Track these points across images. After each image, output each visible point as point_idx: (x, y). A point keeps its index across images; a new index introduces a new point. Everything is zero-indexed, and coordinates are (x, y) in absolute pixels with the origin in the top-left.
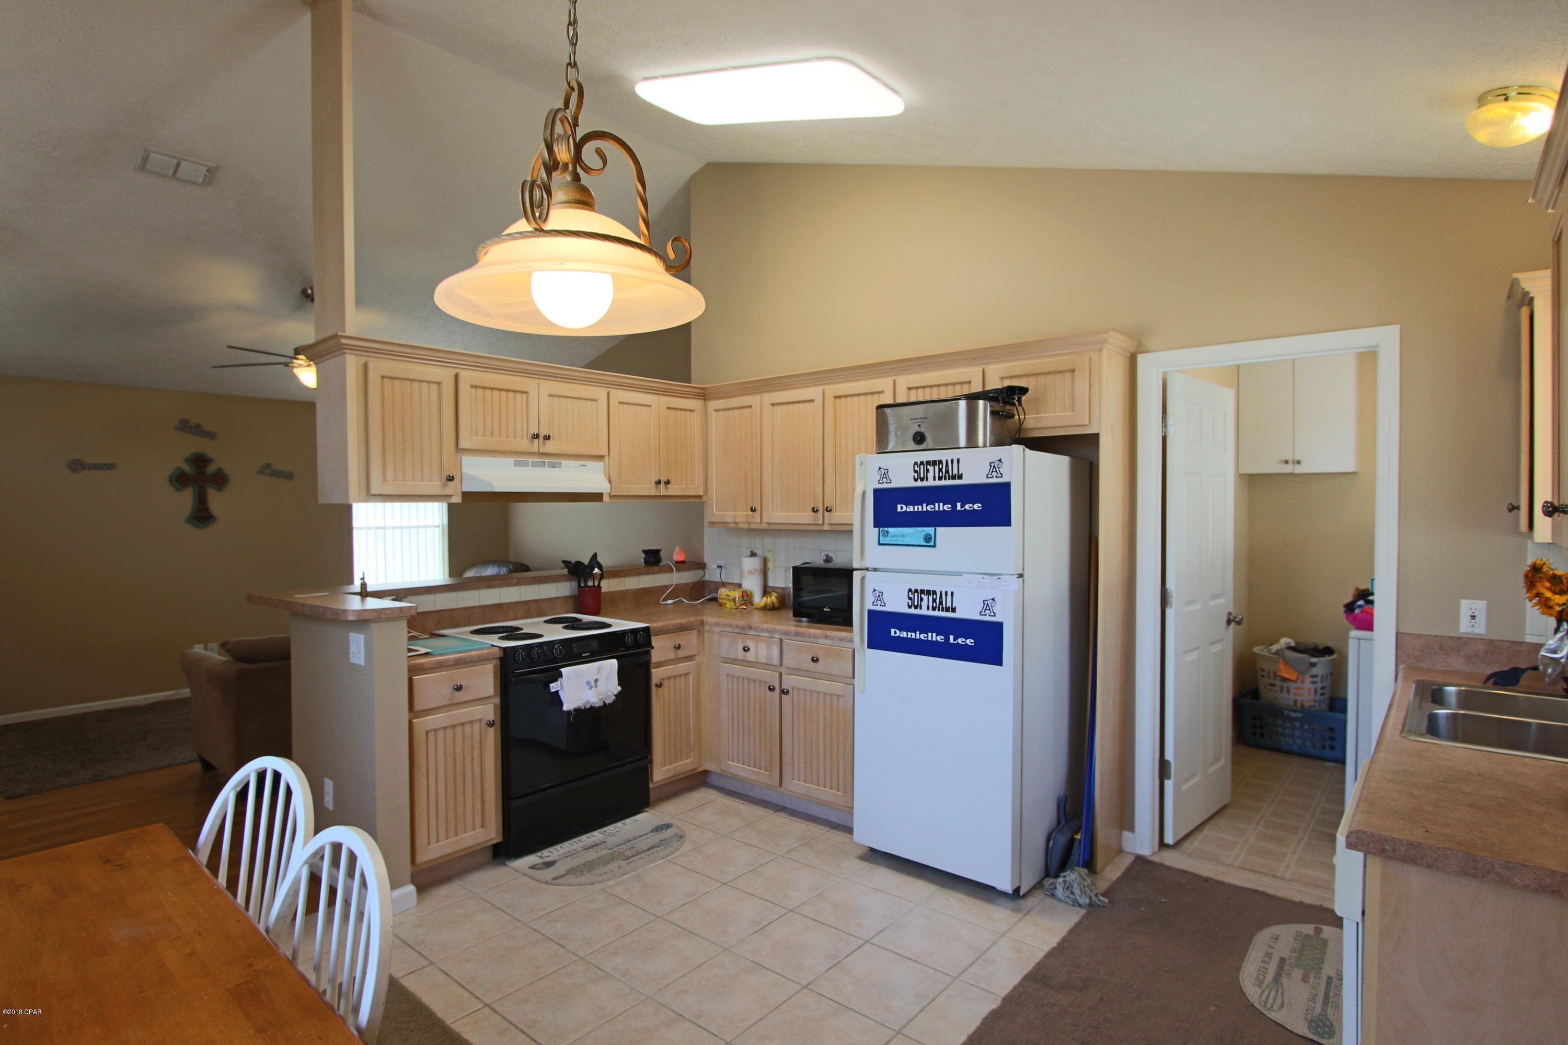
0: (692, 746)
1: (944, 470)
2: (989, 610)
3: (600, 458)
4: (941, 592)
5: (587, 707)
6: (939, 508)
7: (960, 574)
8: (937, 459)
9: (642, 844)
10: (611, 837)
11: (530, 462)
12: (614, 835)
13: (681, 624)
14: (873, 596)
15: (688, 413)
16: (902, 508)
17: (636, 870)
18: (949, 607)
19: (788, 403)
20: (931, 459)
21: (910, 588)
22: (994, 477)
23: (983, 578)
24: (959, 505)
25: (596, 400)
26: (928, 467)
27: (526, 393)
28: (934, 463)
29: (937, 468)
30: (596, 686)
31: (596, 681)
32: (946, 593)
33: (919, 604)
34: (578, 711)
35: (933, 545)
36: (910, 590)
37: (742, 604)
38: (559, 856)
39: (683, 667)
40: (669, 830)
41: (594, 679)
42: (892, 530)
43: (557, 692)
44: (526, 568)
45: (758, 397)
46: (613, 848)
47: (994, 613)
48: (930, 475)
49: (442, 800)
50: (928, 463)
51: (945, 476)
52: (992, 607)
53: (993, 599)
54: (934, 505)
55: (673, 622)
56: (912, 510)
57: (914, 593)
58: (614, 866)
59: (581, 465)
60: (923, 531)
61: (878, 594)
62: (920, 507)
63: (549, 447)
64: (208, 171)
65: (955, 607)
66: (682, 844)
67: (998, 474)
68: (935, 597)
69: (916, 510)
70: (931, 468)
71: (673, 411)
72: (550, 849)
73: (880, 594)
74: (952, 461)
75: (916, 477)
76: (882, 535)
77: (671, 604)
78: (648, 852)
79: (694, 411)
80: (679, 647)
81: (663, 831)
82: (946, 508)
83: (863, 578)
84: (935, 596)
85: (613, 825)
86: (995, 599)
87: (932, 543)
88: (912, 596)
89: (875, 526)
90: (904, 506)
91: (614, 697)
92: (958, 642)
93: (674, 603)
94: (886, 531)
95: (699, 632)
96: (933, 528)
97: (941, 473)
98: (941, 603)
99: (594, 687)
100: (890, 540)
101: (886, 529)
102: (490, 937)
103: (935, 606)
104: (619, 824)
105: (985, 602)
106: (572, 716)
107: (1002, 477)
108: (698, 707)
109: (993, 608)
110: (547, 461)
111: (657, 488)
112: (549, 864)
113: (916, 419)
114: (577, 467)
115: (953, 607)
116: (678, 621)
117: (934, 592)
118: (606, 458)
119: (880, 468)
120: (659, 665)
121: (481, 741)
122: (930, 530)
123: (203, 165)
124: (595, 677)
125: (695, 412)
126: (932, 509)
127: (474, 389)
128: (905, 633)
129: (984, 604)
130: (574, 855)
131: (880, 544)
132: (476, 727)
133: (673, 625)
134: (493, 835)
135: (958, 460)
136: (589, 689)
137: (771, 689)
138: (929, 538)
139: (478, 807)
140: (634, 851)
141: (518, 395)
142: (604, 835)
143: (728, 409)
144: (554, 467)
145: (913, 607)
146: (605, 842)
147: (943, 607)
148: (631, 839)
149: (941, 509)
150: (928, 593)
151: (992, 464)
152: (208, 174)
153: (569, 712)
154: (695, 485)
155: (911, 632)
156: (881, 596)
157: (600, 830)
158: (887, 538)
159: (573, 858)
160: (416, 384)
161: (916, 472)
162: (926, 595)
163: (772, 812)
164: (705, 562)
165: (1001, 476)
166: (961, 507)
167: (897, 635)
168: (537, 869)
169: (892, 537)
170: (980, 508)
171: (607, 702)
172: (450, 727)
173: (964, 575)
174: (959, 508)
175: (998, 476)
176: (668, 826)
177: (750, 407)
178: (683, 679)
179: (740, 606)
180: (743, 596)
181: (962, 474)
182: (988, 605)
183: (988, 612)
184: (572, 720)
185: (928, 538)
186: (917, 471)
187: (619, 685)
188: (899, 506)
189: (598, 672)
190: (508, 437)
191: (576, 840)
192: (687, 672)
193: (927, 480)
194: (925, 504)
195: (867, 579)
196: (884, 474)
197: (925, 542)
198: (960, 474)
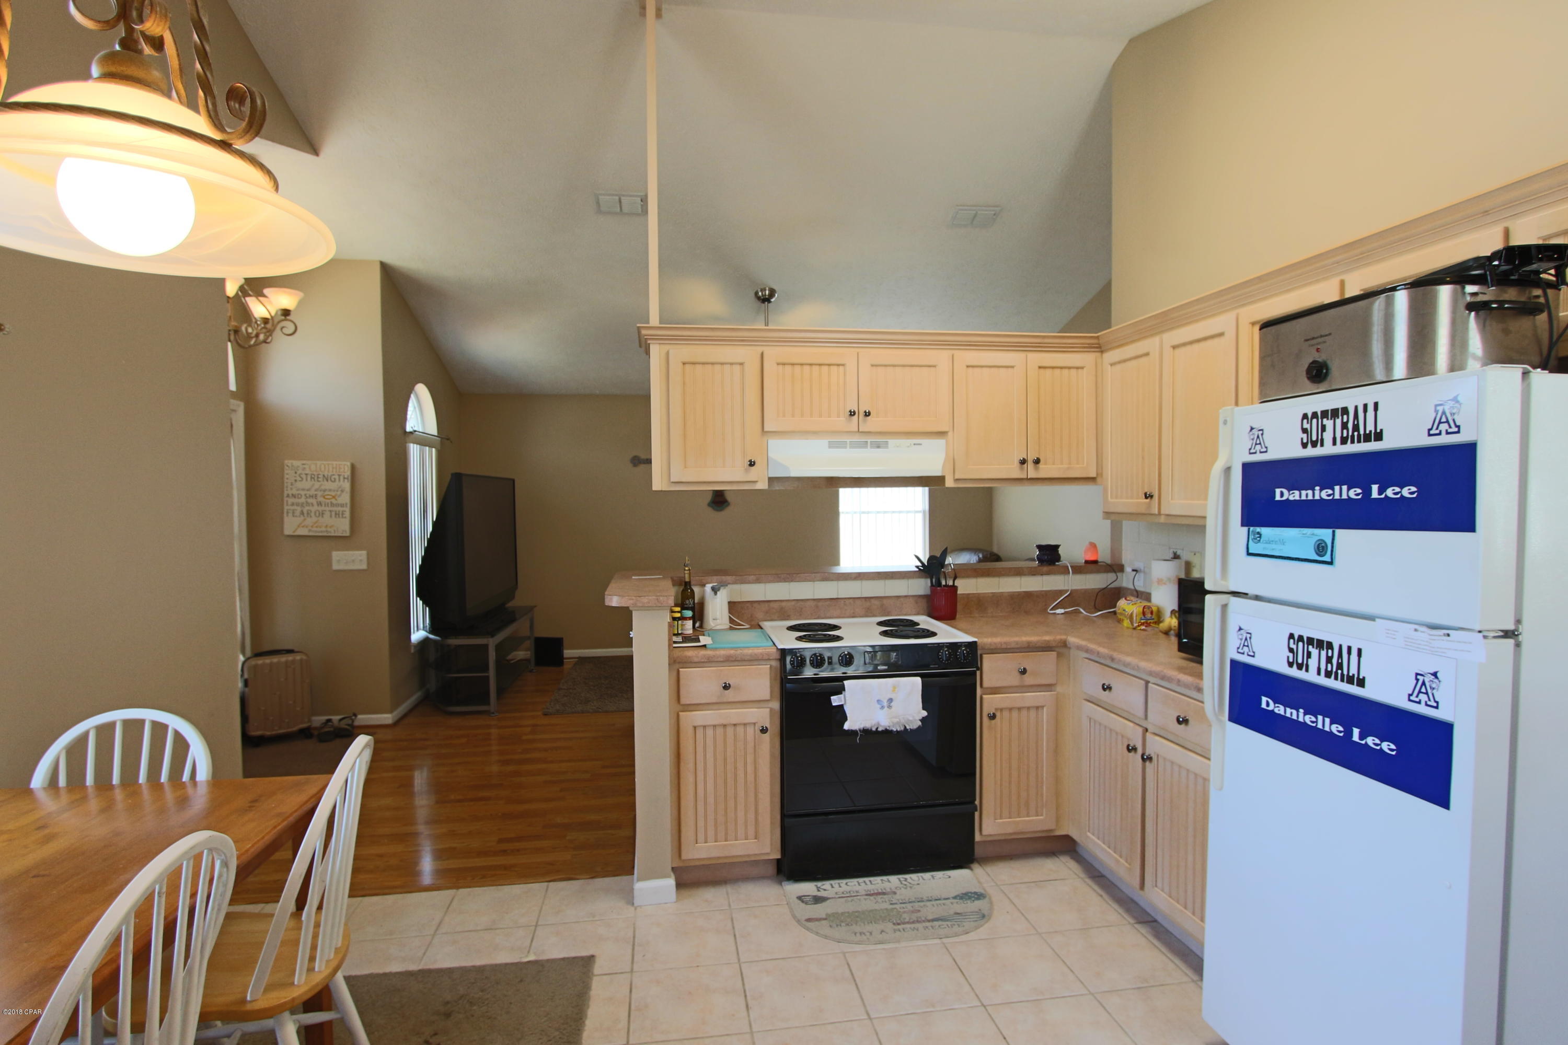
0: (1044, 800)
1: (1350, 426)
2: (1427, 693)
3: (942, 434)
4: (1340, 646)
5: (880, 729)
6: (1341, 495)
7: (1371, 618)
8: (1339, 405)
9: (931, 911)
10: (906, 888)
11: (848, 443)
12: (911, 887)
13: (1029, 643)
14: (1239, 638)
15: (1073, 371)
16: (1282, 494)
17: (899, 942)
18: (1354, 675)
19: (1191, 343)
20: (1329, 406)
21: (1292, 632)
22: (1444, 433)
23: (1416, 630)
24: (1375, 488)
25: (935, 366)
26: (1325, 420)
27: (843, 365)
28: (1335, 413)
29: (1338, 421)
30: (889, 707)
31: (891, 700)
32: (1349, 648)
33: (1305, 662)
34: (866, 732)
35: (1329, 560)
36: (1291, 636)
37: (1143, 624)
38: (836, 893)
39: (1031, 698)
40: (977, 902)
41: (887, 698)
42: (1266, 531)
43: (841, 706)
44: (997, 558)
45: (1156, 340)
46: (896, 904)
47: (1436, 702)
48: (1328, 436)
49: (711, 800)
50: (1325, 414)
51: (1353, 436)
52: (1433, 689)
53: (1435, 675)
54: (1333, 490)
55: (1016, 639)
56: (1297, 498)
57: (1298, 641)
58: (876, 928)
59: (914, 444)
60: (1313, 534)
61: (1245, 635)
62: (1310, 492)
63: (870, 424)
64: (642, 201)
65: (1364, 678)
66: (977, 928)
67: (1450, 427)
68: (1330, 654)
69: (1304, 498)
70: (1328, 423)
71: (1048, 371)
72: (833, 882)
73: (1248, 636)
74: (1365, 406)
75: (1305, 441)
76: (1252, 540)
77: (1062, 614)
78: (928, 924)
79: (1082, 368)
80: (1024, 672)
81: (969, 902)
82: (1352, 494)
83: (1224, 607)
84: (1330, 651)
85: (920, 875)
86: (1438, 675)
87: (1327, 558)
88: (1294, 647)
89: (1243, 525)
90: (1285, 491)
91: (920, 723)
92: (1366, 743)
93: (1065, 613)
94: (1258, 533)
95: (1059, 655)
96: (1330, 531)
97: (1345, 431)
98: (1340, 666)
99: (886, 708)
100: (1264, 548)
101: (1258, 529)
102: (698, 965)
103: (1329, 669)
104: (927, 875)
105: (1419, 677)
106: (858, 738)
107: (1458, 432)
108: (1056, 750)
109: (1434, 691)
110: (869, 441)
111: (1022, 469)
112: (818, 900)
113: (1313, 338)
114: (908, 447)
115: (1361, 677)
116: (1025, 639)
117: (1330, 646)
118: (950, 434)
119: (1252, 429)
120: (995, 691)
121: (755, 746)
122: (1325, 534)
123: (636, 196)
124: (889, 696)
125: (1085, 369)
126: (1329, 495)
127: (781, 367)
128: (1282, 708)
129: (1417, 680)
130: (850, 899)
131: (1249, 554)
132: (750, 730)
133: (1017, 643)
134: (768, 850)
135: (1376, 405)
136: (881, 708)
137: (1131, 749)
138: (1323, 547)
139: (751, 816)
140: (914, 917)
141: (834, 368)
142: (902, 883)
143: (1125, 361)
144: (878, 447)
145: (1295, 666)
146: (895, 893)
147: (1342, 675)
148: (925, 898)
149: (1344, 496)
150: (1320, 644)
151: (1438, 408)
152: (642, 203)
153: (853, 733)
154: (1084, 464)
155: (1291, 708)
156: (1248, 639)
157: (900, 876)
158: (1259, 544)
159: (846, 901)
160: (718, 367)
161: (1304, 431)
162: (1317, 648)
163: (1132, 921)
164: (1123, 562)
165: (1456, 430)
166: (1380, 493)
167: (1271, 708)
168: (803, 902)
169: (1266, 543)
170: (1415, 496)
171: (908, 727)
172: (720, 725)
173: (1377, 620)
174: (1375, 494)
175: (1450, 430)
176: (979, 896)
177: (1147, 354)
178: (1033, 713)
179: (1139, 626)
180: (1144, 613)
181: (1381, 430)
182: (1424, 683)
183: (1423, 697)
184: (858, 742)
185: (1321, 548)
186: (1307, 429)
187: (924, 709)
188: (1278, 491)
189: (894, 691)
190: (820, 416)
191: (867, 879)
192: (1043, 705)
193: (1322, 445)
194: (1317, 488)
195: (1231, 609)
196: (1258, 437)
197: (1317, 554)
198: (1378, 431)
